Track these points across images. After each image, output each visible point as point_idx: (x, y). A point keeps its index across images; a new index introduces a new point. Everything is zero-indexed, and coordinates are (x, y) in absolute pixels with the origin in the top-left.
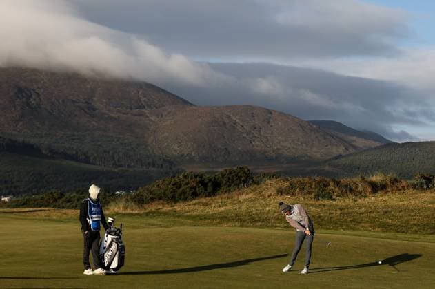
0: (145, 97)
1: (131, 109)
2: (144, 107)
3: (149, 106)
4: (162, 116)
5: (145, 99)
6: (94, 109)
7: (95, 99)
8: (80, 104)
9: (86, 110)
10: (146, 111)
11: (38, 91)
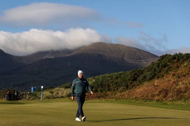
0: (142, 55)
1: (137, 60)
2: (142, 59)
3: (144, 59)
4: (148, 62)
5: (142, 56)
6: (124, 60)
7: (125, 57)
8: (120, 59)
9: (121, 61)
10: (142, 60)
11: (105, 55)
